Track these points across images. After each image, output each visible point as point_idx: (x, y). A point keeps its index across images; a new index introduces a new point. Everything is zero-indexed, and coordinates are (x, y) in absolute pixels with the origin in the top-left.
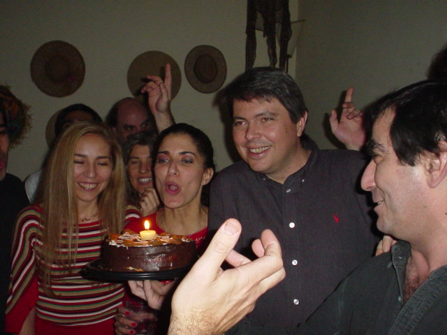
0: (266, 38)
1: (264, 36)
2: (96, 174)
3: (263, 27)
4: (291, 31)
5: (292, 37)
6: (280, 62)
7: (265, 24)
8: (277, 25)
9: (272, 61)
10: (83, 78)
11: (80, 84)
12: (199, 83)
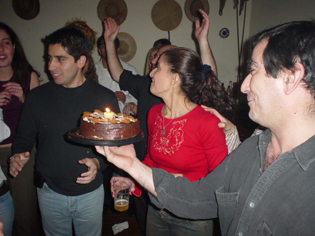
9: (236, 4)
10: (126, 16)
11: (124, 19)
12: (193, 17)
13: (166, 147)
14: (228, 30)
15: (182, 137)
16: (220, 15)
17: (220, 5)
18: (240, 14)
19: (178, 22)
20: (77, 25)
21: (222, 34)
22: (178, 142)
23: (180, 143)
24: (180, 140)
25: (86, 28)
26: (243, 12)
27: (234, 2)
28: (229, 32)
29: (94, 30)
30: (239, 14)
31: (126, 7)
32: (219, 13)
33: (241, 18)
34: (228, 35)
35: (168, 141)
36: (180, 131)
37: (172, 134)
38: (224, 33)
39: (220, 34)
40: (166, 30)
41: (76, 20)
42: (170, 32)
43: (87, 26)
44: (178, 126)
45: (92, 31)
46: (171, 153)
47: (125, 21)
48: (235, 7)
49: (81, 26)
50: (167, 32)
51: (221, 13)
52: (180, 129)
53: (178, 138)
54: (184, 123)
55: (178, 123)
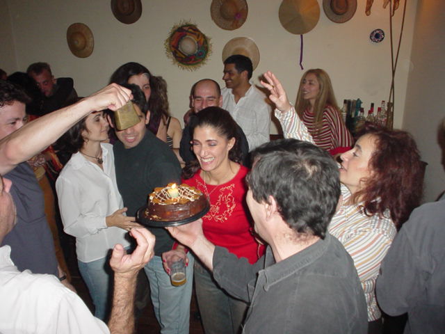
9: (386, 1)
10: (246, 16)
11: (244, 20)
12: (335, 15)
13: (217, 214)
14: (382, 32)
15: (233, 202)
16: (368, 15)
18: (393, 15)
19: (313, 24)
20: (186, 28)
21: (373, 38)
22: (230, 208)
23: (232, 208)
24: (231, 205)
25: (197, 33)
28: (384, 34)
29: (206, 35)
31: (246, 5)
32: (366, 12)
34: (383, 39)
35: (218, 208)
36: (229, 197)
37: (221, 201)
38: (377, 36)
39: (371, 37)
40: (298, 34)
41: (184, 24)
42: (304, 35)
43: (197, 30)
44: (227, 192)
45: (204, 36)
46: (224, 219)
48: (386, 5)
49: (190, 30)
50: (300, 35)
51: (368, 12)
52: (229, 195)
53: (229, 204)
54: (233, 189)
55: (226, 189)
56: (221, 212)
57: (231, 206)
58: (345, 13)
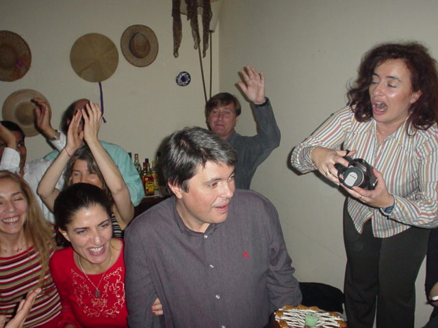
0: (190, 21)
1: (188, 19)
2: (15, 209)
3: (186, 12)
4: (211, 13)
5: (213, 17)
6: (204, 40)
7: (188, 8)
8: (199, 9)
9: (196, 41)
10: (30, 63)
11: (27, 69)
12: (135, 58)
13: (105, 309)
14: (188, 74)
16: (176, 57)
17: (174, 43)
18: (204, 56)
19: (113, 68)
22: (120, 298)
23: (124, 297)
26: (208, 51)
27: (194, 39)
28: (189, 77)
30: (202, 55)
31: (29, 49)
32: (174, 54)
33: (206, 60)
34: (189, 82)
35: (105, 301)
36: (118, 285)
37: (108, 291)
38: (183, 79)
39: (177, 80)
40: (95, 81)
42: (102, 83)
44: (113, 279)
46: (115, 313)
47: (29, 72)
48: (197, 46)
50: (97, 84)
51: (176, 54)
52: (118, 281)
53: (118, 293)
54: (120, 273)
55: (112, 276)
56: (110, 305)
57: (122, 295)
58: (146, 55)
